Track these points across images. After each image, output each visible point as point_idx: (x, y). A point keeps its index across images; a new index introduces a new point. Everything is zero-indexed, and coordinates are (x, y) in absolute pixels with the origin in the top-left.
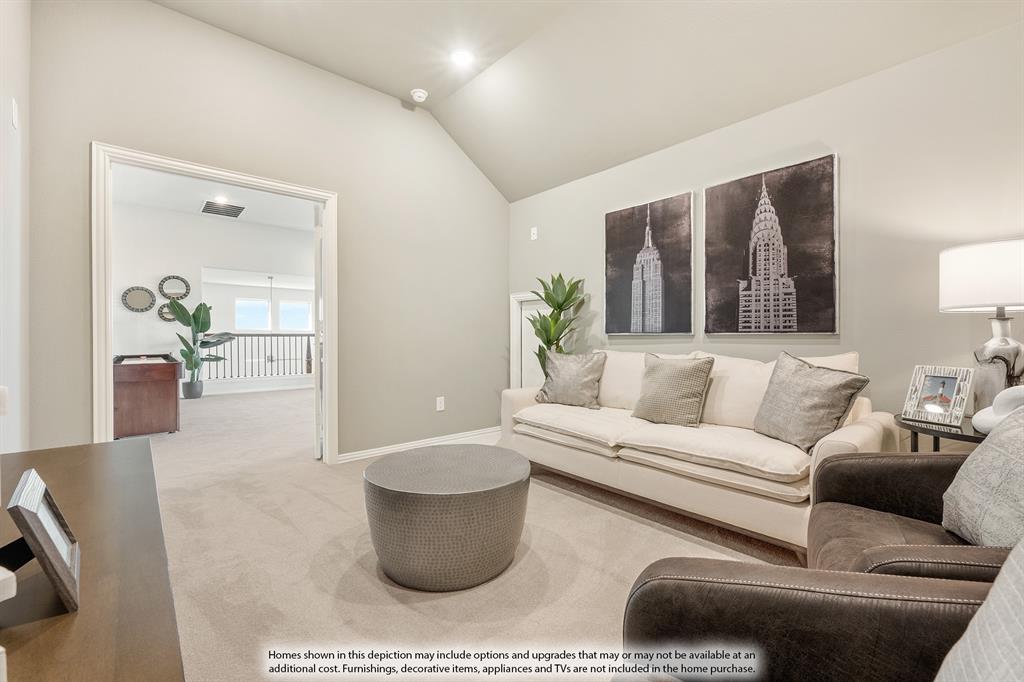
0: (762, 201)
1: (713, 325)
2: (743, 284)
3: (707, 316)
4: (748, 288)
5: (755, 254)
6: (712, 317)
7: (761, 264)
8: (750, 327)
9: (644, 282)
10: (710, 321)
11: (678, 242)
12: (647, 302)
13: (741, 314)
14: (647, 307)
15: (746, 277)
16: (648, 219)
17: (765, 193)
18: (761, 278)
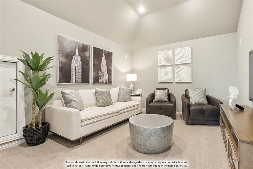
0: (103, 56)
1: (95, 81)
2: (100, 73)
3: (93, 79)
4: (101, 74)
5: (102, 66)
6: (94, 79)
7: (103, 69)
8: (101, 82)
9: (75, 67)
10: (94, 80)
11: (86, 57)
12: (77, 73)
13: (100, 79)
14: (77, 75)
15: (101, 71)
16: (77, 46)
17: (104, 54)
18: (103, 72)
